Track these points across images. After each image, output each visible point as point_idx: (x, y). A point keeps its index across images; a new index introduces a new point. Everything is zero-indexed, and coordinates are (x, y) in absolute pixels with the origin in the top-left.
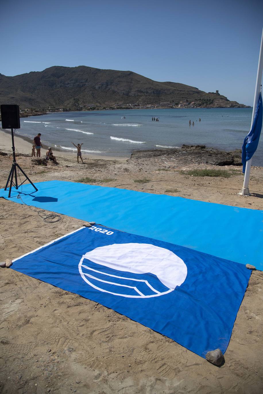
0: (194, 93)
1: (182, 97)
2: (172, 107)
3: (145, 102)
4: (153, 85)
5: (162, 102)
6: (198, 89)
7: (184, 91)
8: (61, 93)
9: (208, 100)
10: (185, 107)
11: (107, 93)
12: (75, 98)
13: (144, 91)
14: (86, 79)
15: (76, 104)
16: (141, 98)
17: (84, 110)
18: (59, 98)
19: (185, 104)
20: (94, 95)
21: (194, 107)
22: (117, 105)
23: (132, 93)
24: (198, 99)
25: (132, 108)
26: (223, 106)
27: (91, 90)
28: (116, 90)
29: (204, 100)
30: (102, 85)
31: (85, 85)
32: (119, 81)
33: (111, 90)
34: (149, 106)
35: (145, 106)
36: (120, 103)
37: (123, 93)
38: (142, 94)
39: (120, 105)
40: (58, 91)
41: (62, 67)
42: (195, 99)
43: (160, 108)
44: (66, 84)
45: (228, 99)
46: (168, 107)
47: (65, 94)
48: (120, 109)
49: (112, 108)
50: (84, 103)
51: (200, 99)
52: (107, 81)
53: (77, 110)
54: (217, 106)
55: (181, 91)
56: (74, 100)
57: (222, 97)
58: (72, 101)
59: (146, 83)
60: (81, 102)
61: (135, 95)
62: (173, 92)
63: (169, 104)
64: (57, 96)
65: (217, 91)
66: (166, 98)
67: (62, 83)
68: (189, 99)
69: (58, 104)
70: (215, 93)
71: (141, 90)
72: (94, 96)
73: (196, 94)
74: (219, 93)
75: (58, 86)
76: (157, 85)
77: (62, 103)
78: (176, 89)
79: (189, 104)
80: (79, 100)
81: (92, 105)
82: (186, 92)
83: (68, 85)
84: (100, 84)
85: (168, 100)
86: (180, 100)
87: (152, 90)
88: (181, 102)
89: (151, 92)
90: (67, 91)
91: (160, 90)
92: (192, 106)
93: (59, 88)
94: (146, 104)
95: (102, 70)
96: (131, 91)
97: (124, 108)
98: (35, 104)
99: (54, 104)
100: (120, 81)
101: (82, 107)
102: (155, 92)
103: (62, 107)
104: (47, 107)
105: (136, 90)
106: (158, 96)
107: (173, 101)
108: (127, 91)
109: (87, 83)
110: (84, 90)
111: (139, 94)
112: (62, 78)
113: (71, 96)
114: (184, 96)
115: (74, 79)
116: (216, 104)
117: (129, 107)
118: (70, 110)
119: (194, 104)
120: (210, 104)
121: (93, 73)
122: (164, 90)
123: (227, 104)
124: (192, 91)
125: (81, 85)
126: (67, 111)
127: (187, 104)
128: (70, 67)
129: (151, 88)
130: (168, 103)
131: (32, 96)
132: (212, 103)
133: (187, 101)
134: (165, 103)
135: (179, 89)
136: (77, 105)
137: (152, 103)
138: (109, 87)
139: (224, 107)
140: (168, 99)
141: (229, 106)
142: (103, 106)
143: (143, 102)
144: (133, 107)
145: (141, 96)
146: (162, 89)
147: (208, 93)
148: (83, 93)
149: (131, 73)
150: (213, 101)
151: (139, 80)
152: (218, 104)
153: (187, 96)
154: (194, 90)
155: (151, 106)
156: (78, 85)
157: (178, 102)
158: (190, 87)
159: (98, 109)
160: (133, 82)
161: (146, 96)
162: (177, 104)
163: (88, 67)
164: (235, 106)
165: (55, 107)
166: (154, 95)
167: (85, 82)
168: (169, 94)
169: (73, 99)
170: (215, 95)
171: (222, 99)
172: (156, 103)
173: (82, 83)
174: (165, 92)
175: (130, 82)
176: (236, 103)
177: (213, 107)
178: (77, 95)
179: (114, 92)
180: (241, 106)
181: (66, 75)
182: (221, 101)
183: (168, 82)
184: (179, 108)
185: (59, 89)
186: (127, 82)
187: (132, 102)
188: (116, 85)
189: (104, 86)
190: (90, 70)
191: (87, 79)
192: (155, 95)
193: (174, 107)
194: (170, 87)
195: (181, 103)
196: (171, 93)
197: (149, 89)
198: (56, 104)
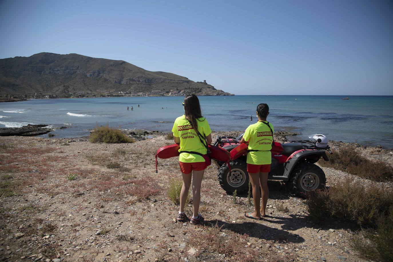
0: (184, 82)
1: (173, 86)
2: (163, 95)
3: (137, 90)
4: (145, 74)
5: (153, 90)
6: (188, 78)
7: (175, 80)
8: (50, 80)
9: (196, 89)
10: (176, 95)
11: (98, 80)
12: (65, 85)
13: (136, 80)
14: (77, 67)
15: (65, 90)
16: (133, 86)
17: (73, 97)
18: (47, 85)
19: (175, 92)
20: (86, 82)
21: (184, 95)
22: (108, 92)
23: (124, 82)
24: (188, 88)
25: (122, 96)
26: (210, 94)
27: (82, 78)
28: (108, 78)
29: (193, 89)
30: (94, 73)
31: (76, 72)
32: (111, 70)
33: (103, 77)
34: (141, 94)
35: (136, 94)
36: (112, 91)
37: (115, 81)
38: (134, 82)
39: (112, 93)
40: (46, 77)
41: (52, 53)
42: (184, 87)
43: (151, 96)
44: (55, 71)
45: (215, 88)
46: (159, 95)
47: (54, 81)
48: (111, 96)
49: (103, 95)
50: (74, 90)
51: (189, 88)
52: (99, 69)
53: (65, 97)
54: (205, 94)
55: (171, 80)
56: (64, 87)
57: (210, 86)
58: (61, 88)
59: (138, 73)
60: (72, 89)
61: (127, 83)
62: (164, 81)
63: (160, 93)
64: (46, 82)
65: (205, 81)
66: (157, 87)
67: (51, 70)
68: (179, 88)
69: (46, 90)
70: (203, 83)
71: (133, 78)
72: (85, 84)
73: (185, 84)
74: (206, 82)
75: (47, 72)
76: (149, 74)
77: (50, 90)
78: (167, 78)
79: (179, 92)
80: (69, 87)
81: (83, 92)
82: (176, 81)
83: (58, 72)
84: (91, 72)
85: (159, 89)
86: (171, 89)
87: (144, 79)
88: (172, 90)
89: (143, 81)
90: (57, 78)
91: (151, 79)
92: (182, 94)
93: (47, 74)
94: (137, 92)
95: (95, 59)
96: (123, 80)
97: (115, 96)
98: (19, 90)
99: (41, 90)
100: (113, 70)
101: (72, 95)
102: (146, 81)
103: (50, 94)
104: (33, 94)
105: (128, 78)
106: (149, 85)
107: (164, 90)
108: (120, 79)
109: (78, 71)
110: (75, 77)
111: (131, 82)
112: (52, 64)
113: (60, 83)
114: (174, 85)
115: (65, 66)
116: (204, 92)
117: (121, 95)
118: (57, 97)
119: (184, 92)
120: (198, 92)
121: (84, 61)
122: (156, 79)
123: (213, 92)
124: (182, 80)
125: (72, 72)
126: (53, 97)
127: (177, 92)
128: (61, 54)
129: (142, 77)
130: (159, 91)
131: (16, 81)
132: (201, 92)
133: (177, 89)
134: (156, 91)
135: (170, 79)
136: (66, 92)
137: (143, 91)
138: (101, 75)
139: (212, 95)
140: (159, 87)
141: (215, 94)
142: (94, 93)
143: (135, 90)
144: (124, 95)
145: (133, 84)
146: (153, 78)
147: (196, 82)
148: (73, 80)
149: (123, 63)
150: (201, 89)
151: (131, 69)
152: (205, 93)
153: (177, 85)
154: (183, 80)
155: (143, 94)
156: (69, 72)
157: (169, 90)
158: (180, 76)
159: (87, 97)
160: (125, 71)
161: (138, 84)
162: (168, 92)
163: (80, 55)
164: (221, 94)
165: (41, 94)
166: (145, 83)
167: (76, 70)
168: (160, 83)
169: (62, 85)
170: (203, 84)
171: (209, 88)
172: (147, 91)
173: (73, 70)
174: (156, 81)
175: (123, 71)
176: (222, 91)
177: (201, 95)
178: (68, 82)
179: (106, 80)
180: (226, 94)
181: (56, 62)
182: (208, 89)
183: (159, 72)
184: (170, 96)
185: (47, 76)
186: (119, 71)
187: (123, 91)
188: (108, 73)
189: (96, 74)
190: (82, 58)
191: (79, 67)
192: (147, 83)
193: (165, 95)
194: (161, 77)
195: (171, 92)
196: (162, 82)
197: (141, 77)
198: (44, 90)
